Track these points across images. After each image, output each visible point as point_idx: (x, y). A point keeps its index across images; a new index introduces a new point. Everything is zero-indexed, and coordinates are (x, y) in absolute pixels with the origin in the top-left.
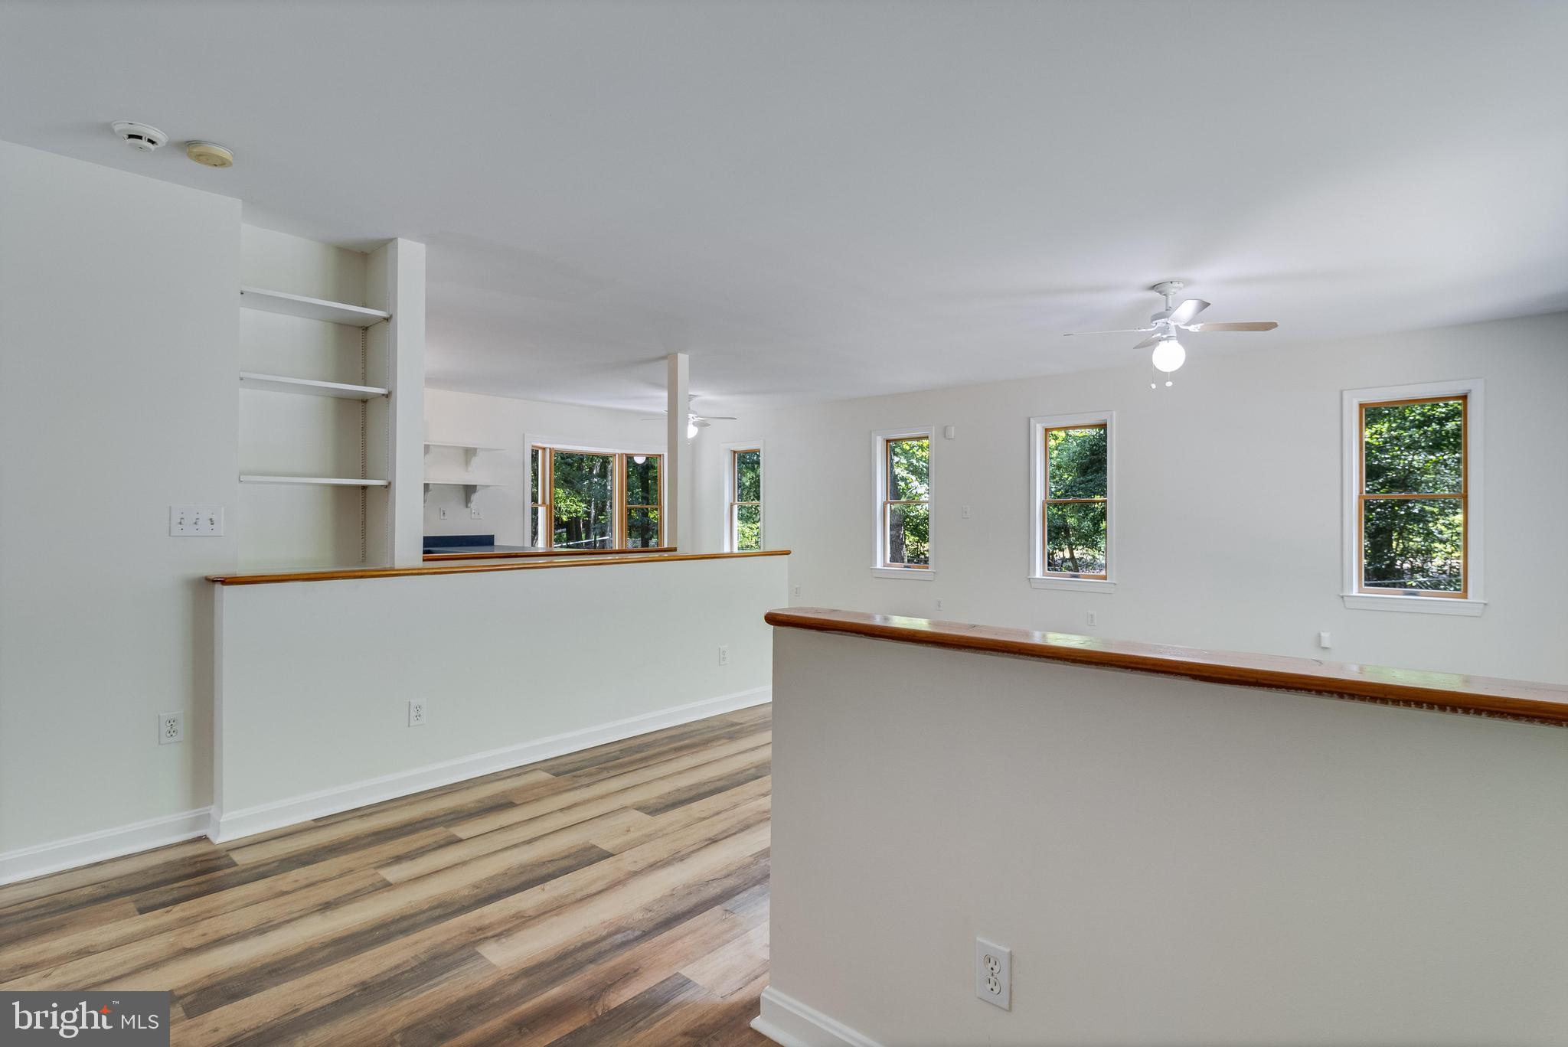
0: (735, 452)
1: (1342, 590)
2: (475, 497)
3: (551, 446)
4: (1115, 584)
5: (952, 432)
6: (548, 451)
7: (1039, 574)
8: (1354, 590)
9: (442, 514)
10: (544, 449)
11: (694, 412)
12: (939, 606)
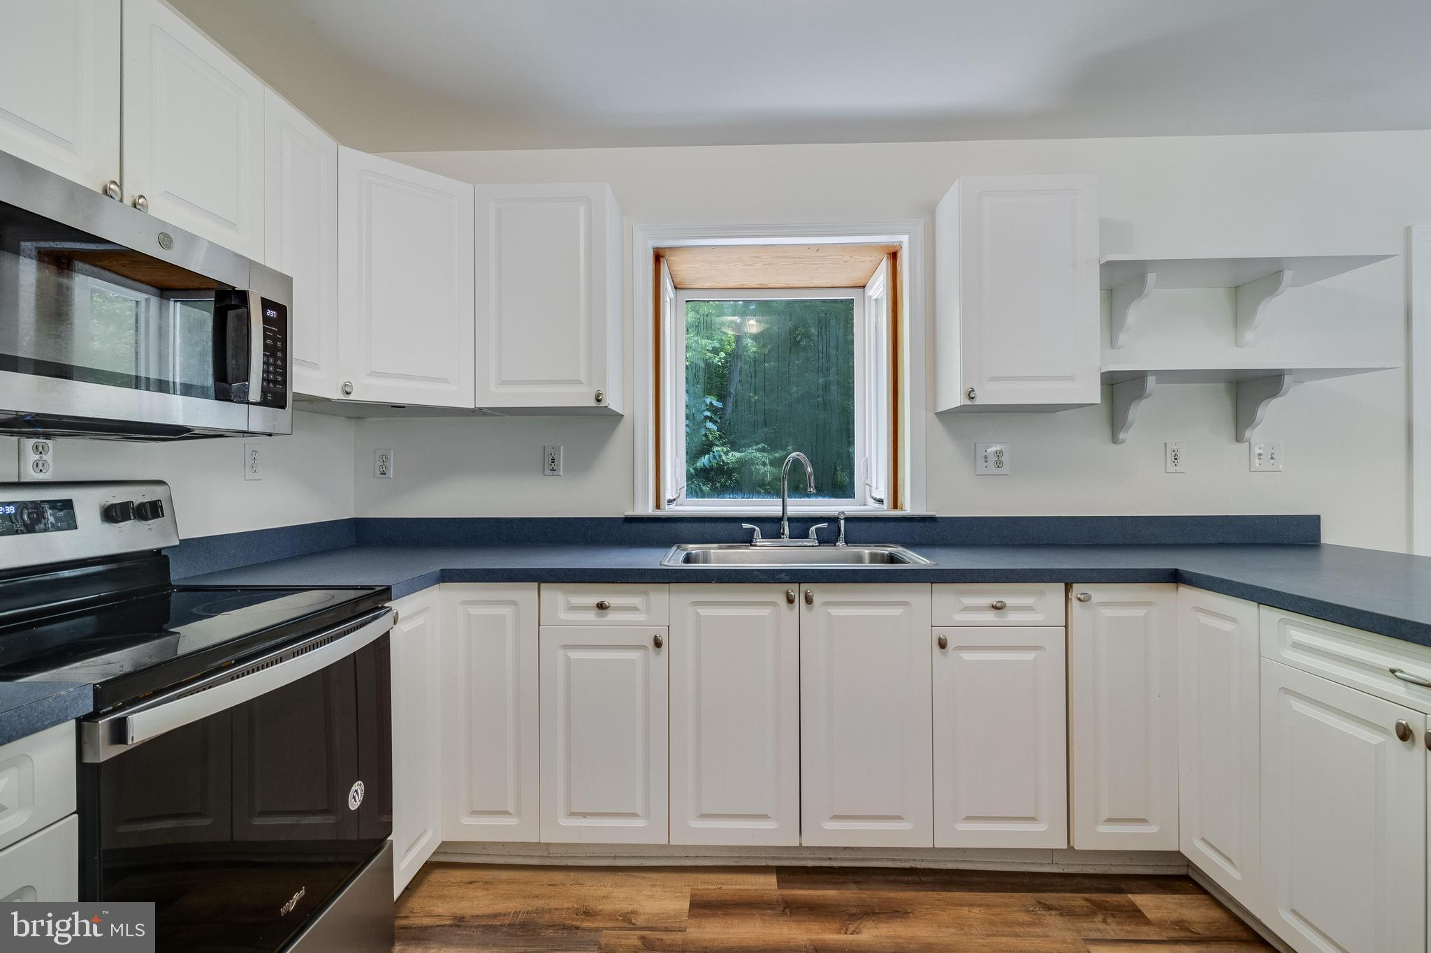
9: (1170, 459)
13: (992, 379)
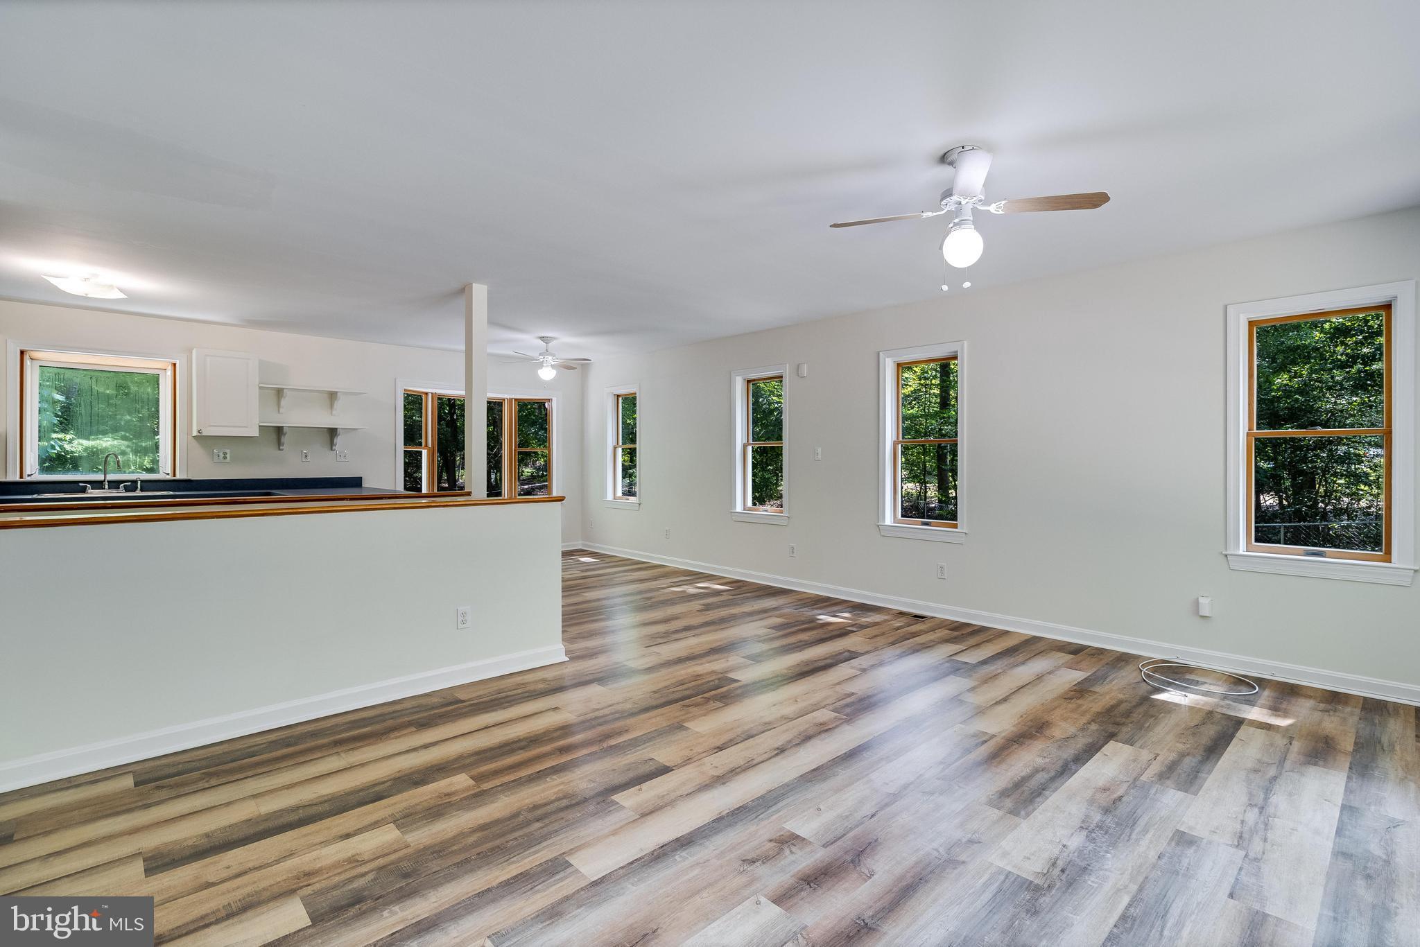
0: (618, 396)
1: (1226, 549)
2: (338, 440)
3: (434, 391)
4: (966, 533)
5: (805, 370)
6: (430, 396)
7: (888, 520)
8: (1241, 548)
9: (304, 456)
10: (427, 394)
11: (553, 355)
12: (793, 552)
13: (210, 426)
